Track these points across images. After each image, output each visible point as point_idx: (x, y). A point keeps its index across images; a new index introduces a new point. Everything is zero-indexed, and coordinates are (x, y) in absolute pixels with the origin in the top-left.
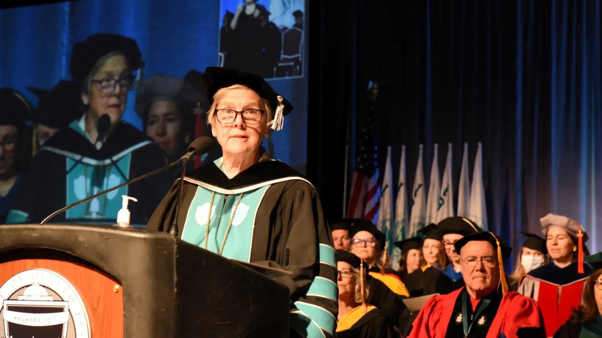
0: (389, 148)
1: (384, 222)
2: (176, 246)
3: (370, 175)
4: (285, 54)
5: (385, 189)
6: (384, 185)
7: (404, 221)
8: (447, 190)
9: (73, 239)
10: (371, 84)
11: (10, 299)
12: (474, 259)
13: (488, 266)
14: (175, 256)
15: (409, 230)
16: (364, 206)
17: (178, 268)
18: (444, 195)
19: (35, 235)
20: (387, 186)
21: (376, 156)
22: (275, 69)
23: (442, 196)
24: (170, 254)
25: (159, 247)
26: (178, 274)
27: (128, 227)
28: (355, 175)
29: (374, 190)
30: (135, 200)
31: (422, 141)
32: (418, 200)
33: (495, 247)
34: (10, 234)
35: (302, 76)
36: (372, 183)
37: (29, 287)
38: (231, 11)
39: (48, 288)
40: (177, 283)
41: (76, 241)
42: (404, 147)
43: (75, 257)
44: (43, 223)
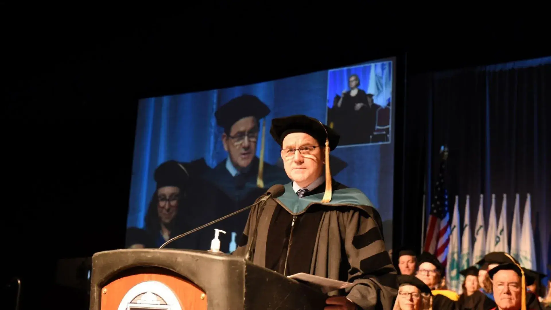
0: (457, 197)
1: (453, 254)
2: (245, 267)
3: (442, 218)
4: (379, 125)
5: (453, 229)
6: (453, 226)
7: (468, 254)
8: (502, 230)
9: (174, 260)
10: (442, 148)
11: (132, 302)
12: (502, 284)
13: (513, 290)
14: (244, 274)
15: (472, 261)
16: (437, 241)
17: (246, 283)
18: (500, 234)
19: (149, 256)
20: (455, 227)
21: (446, 203)
22: (371, 137)
23: (499, 235)
24: (241, 272)
25: (233, 267)
26: (247, 287)
27: (218, 253)
28: (430, 218)
29: (445, 229)
30: (224, 232)
31: (483, 192)
32: (479, 238)
33: (520, 275)
34: (133, 255)
35: (389, 142)
36: (443, 223)
37: (145, 294)
38: (339, 94)
39: (157, 295)
40: (246, 293)
41: (176, 261)
42: (468, 197)
43: (176, 273)
44: (161, 248)
